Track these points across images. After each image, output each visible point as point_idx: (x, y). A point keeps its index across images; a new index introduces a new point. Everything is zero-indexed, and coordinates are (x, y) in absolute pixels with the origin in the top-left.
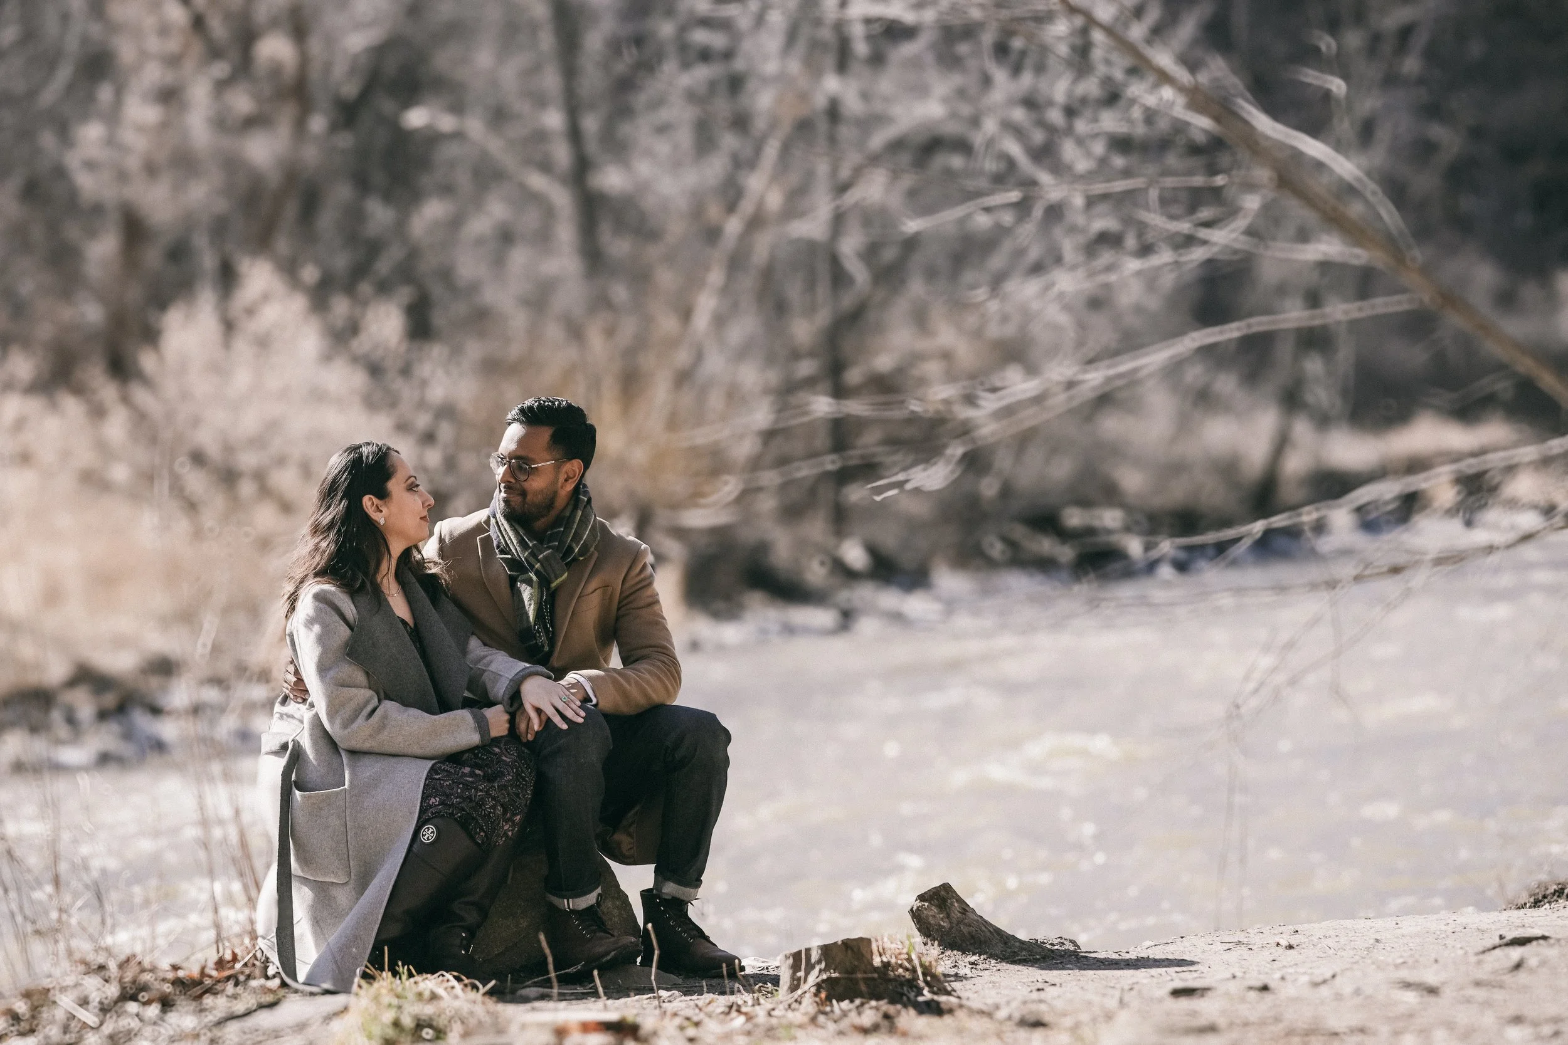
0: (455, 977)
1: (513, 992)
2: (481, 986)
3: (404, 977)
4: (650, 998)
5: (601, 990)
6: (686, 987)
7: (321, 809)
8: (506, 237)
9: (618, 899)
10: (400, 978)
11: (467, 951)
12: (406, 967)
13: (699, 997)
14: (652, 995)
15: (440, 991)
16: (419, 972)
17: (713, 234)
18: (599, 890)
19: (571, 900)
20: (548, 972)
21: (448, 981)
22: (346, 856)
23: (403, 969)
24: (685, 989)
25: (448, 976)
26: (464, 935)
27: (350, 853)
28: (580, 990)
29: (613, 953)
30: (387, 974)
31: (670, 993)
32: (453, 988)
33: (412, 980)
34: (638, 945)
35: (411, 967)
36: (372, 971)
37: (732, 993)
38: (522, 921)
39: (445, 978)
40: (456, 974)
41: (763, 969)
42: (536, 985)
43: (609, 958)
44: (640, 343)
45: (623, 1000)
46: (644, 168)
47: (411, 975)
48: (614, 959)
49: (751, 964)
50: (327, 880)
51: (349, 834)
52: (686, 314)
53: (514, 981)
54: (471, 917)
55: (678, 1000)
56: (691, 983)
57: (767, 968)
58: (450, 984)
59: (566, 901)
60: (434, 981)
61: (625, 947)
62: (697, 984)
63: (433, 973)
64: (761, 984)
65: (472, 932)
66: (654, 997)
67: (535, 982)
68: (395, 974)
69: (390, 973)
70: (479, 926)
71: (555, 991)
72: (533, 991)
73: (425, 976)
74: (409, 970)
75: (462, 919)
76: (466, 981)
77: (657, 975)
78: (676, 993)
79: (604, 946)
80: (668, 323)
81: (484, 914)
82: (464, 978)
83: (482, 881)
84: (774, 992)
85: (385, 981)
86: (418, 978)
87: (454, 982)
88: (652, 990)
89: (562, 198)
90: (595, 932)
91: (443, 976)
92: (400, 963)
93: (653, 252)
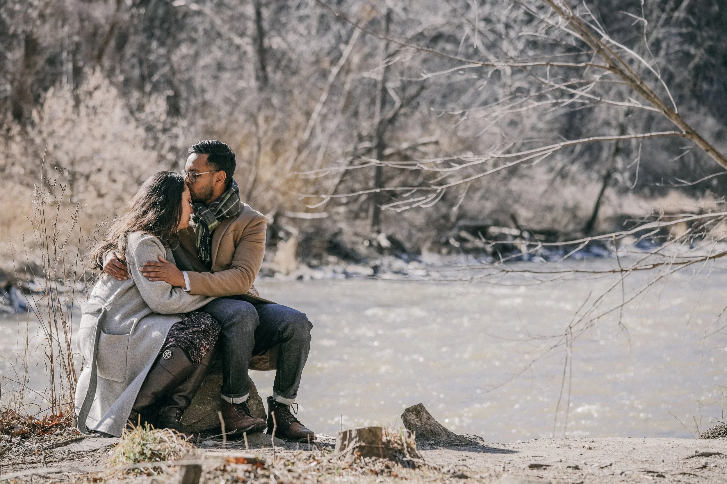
1: (201, 442)
2: (186, 437)
3: (148, 430)
4: (269, 450)
5: (246, 443)
6: (287, 446)
7: (115, 344)
8: (220, 67)
9: (257, 399)
10: (146, 430)
11: (179, 420)
12: (149, 425)
13: (294, 451)
14: (270, 448)
15: (165, 438)
16: (155, 428)
17: (324, 74)
18: (248, 395)
19: (234, 399)
20: (220, 432)
22: (125, 369)
23: (147, 426)
26: (178, 412)
27: (127, 367)
28: (234, 443)
29: (252, 426)
30: (139, 428)
31: (279, 448)
32: (172, 437)
33: (151, 432)
34: (265, 423)
35: (152, 425)
36: (132, 425)
37: (311, 450)
38: (207, 407)
39: (168, 432)
40: (174, 430)
41: (326, 440)
42: (212, 439)
43: (250, 428)
44: (284, 126)
45: (256, 450)
46: (291, 37)
47: (151, 429)
49: (320, 437)
50: (113, 379)
51: (128, 358)
52: (308, 114)
53: (202, 437)
54: (182, 403)
55: (283, 452)
56: (289, 444)
57: (328, 440)
58: (171, 435)
59: (231, 399)
60: (162, 433)
61: (258, 424)
62: (293, 445)
63: (162, 428)
64: (325, 447)
66: (272, 450)
68: (144, 427)
69: (141, 427)
70: (186, 408)
71: (224, 442)
72: (210, 443)
73: (158, 430)
74: (150, 426)
75: (178, 404)
76: (179, 434)
78: (282, 448)
79: (248, 422)
80: (299, 117)
81: (189, 402)
82: (177, 432)
84: (332, 451)
85: (138, 432)
86: (155, 431)
87: (173, 434)
88: (271, 446)
89: (250, 50)
90: (244, 415)
92: (146, 423)
93: (294, 80)
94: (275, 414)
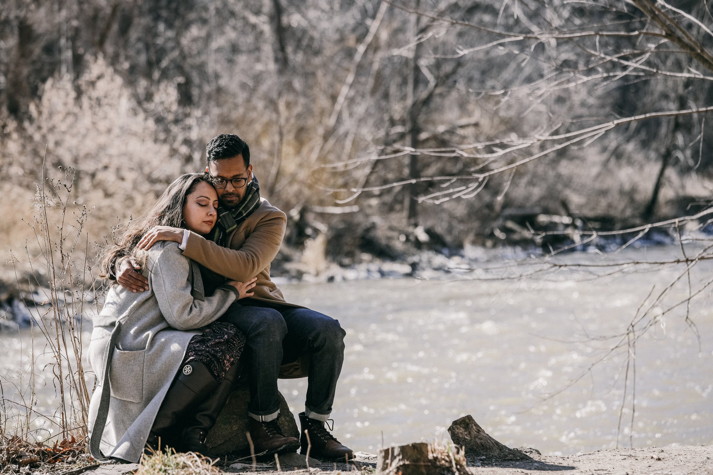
0: (197, 455)
1: (228, 465)
2: (211, 461)
3: (169, 454)
4: (303, 472)
5: (278, 466)
6: (324, 467)
7: (130, 361)
8: (235, 49)
9: (288, 416)
10: (167, 455)
11: (203, 442)
12: (170, 449)
13: (331, 472)
14: (305, 470)
15: (189, 463)
16: (178, 452)
17: (350, 53)
18: (279, 411)
19: (263, 416)
20: (250, 454)
21: (193, 457)
22: (141, 388)
23: (168, 450)
24: (323, 468)
25: (194, 454)
26: (201, 433)
27: (144, 386)
28: (265, 465)
29: (284, 446)
30: (159, 452)
31: (315, 469)
32: (196, 461)
33: (173, 456)
34: (298, 442)
35: (173, 449)
37: (350, 471)
38: (234, 426)
39: (192, 456)
40: (198, 453)
41: (366, 458)
42: (240, 462)
43: (282, 448)
44: (308, 111)
45: (289, 472)
46: (312, 14)
47: (173, 453)
48: (285, 449)
49: (359, 456)
50: (128, 400)
51: (144, 376)
52: (334, 98)
53: (229, 459)
54: (206, 423)
55: (319, 473)
56: (326, 464)
57: (368, 458)
58: (195, 459)
59: (260, 416)
60: (185, 457)
61: (291, 443)
62: (330, 465)
63: (185, 452)
64: (365, 466)
65: (206, 431)
66: (307, 471)
67: (240, 460)
68: (164, 452)
69: (161, 452)
70: (210, 428)
71: (254, 465)
72: (239, 466)
73: (181, 454)
74: (172, 450)
75: (201, 424)
76: (203, 458)
77: (308, 459)
78: (318, 469)
79: (280, 441)
80: (323, 102)
81: (213, 421)
82: (202, 456)
83: (213, 403)
84: (373, 471)
85: (158, 456)
86: (176, 455)
87: (197, 458)
88: (305, 467)
89: (267, 29)
90: (274, 434)
91: (191, 454)
92: (167, 446)
93: (317, 61)
94: (308, 432)
